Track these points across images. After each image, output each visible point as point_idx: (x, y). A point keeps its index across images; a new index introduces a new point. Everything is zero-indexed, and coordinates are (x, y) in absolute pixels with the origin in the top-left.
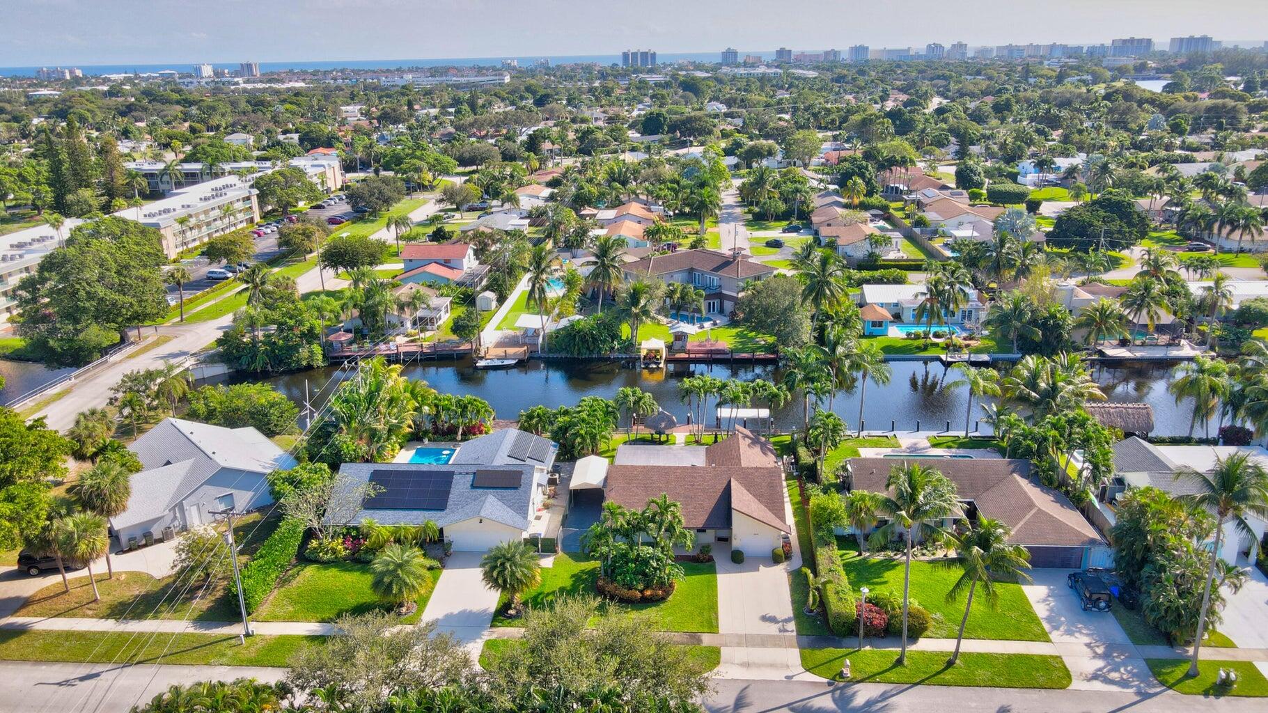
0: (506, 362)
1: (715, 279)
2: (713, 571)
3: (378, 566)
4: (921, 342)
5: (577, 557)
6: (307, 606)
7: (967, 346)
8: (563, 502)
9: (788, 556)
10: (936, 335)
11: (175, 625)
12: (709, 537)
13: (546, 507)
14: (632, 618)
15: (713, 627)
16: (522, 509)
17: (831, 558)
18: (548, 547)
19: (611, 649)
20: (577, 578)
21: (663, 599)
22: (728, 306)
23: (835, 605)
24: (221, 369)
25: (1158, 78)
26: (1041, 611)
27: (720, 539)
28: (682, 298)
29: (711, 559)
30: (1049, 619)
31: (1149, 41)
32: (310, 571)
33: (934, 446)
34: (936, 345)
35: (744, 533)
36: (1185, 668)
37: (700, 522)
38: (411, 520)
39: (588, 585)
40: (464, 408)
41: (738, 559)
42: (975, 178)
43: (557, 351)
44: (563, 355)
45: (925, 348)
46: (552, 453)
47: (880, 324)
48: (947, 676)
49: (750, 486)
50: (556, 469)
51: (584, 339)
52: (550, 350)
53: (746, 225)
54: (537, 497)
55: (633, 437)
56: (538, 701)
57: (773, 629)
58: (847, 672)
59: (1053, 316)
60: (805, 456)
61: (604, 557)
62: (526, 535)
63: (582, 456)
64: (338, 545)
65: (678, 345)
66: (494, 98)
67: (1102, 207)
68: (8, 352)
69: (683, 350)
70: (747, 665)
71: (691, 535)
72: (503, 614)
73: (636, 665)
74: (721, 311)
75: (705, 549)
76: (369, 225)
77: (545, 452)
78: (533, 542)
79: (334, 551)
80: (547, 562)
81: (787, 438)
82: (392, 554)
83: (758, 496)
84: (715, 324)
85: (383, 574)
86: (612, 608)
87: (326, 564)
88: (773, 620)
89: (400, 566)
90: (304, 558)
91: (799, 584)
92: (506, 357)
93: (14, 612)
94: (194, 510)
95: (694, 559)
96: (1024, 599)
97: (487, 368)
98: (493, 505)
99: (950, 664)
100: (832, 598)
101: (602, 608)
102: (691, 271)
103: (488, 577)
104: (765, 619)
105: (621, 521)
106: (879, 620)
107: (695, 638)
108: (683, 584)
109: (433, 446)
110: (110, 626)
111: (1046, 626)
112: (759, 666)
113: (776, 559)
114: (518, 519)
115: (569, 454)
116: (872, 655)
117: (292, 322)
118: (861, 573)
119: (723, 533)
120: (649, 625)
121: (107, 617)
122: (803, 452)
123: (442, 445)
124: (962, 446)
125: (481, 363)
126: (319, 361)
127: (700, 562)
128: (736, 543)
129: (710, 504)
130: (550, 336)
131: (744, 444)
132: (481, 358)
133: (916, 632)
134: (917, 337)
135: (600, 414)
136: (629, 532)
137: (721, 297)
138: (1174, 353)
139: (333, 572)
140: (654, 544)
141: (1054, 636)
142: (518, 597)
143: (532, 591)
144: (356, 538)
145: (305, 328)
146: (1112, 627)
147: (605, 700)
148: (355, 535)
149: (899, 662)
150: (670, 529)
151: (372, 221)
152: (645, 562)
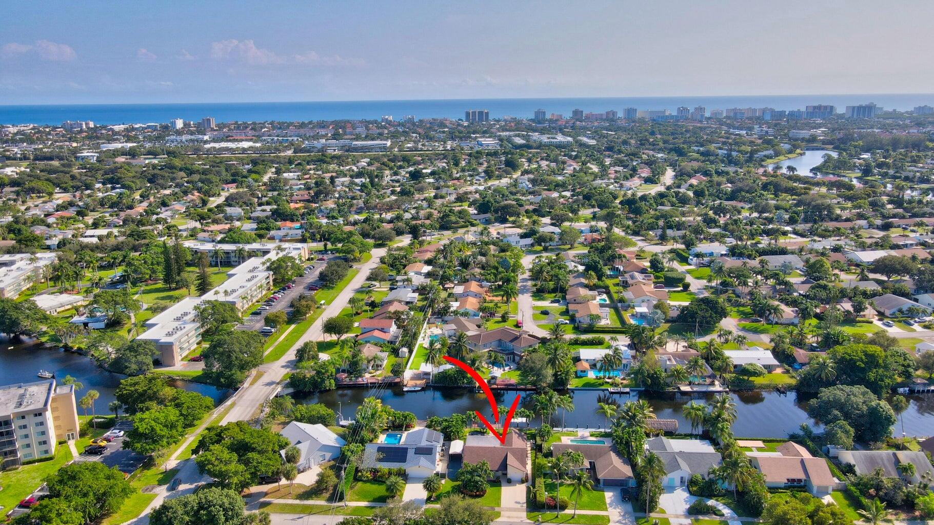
0: (417, 389)
1: (511, 345)
2: (500, 486)
3: (388, 483)
4: (601, 381)
5: (453, 480)
6: (361, 496)
7: (622, 383)
8: (446, 458)
9: (527, 481)
10: (609, 378)
11: (320, 502)
12: (500, 473)
13: (441, 460)
14: (472, 501)
15: (499, 505)
16: (433, 462)
17: (540, 482)
18: (443, 476)
19: (466, 509)
20: (453, 488)
21: (483, 496)
22: (517, 358)
23: (538, 498)
24: (291, 390)
25: (823, 149)
26: (608, 501)
27: (504, 474)
28: (495, 359)
29: (500, 481)
30: (609, 504)
31: (832, 108)
32: (360, 484)
33: (591, 435)
34: (607, 383)
35: (511, 473)
36: (645, 520)
37: (496, 468)
38: (395, 466)
39: (457, 490)
40: (406, 418)
41: (509, 482)
42: (660, 266)
43: (439, 383)
44: (441, 385)
45: (602, 385)
46: (442, 438)
47: (585, 371)
48: (571, 521)
49: (514, 454)
50: (444, 445)
51: (451, 379)
52: (436, 383)
53: (532, 296)
54: (438, 457)
55: (472, 430)
56: (447, 523)
57: (519, 506)
58: (540, 520)
59: (656, 373)
60: (539, 440)
61: (463, 481)
62: (435, 472)
63: (454, 440)
64: (368, 474)
65: (493, 381)
66: (384, 167)
67: (704, 303)
68: (190, 378)
69: (495, 384)
70: (509, 517)
71: (492, 473)
72: (429, 500)
73: (474, 514)
74: (514, 361)
75: (498, 478)
76: (331, 291)
77: (439, 438)
78: (437, 474)
79: (367, 477)
80: (443, 482)
81: (533, 431)
82: (393, 479)
83: (517, 459)
84: (510, 368)
85: (391, 486)
86: (467, 498)
87: (365, 482)
88: (519, 503)
89: (396, 483)
90: (357, 479)
91: (529, 491)
92: (416, 386)
93: (264, 497)
94: (312, 460)
95: (494, 482)
96: (604, 497)
97: (408, 391)
98: (423, 460)
99: (573, 517)
100: (538, 496)
101: (464, 498)
102: (500, 340)
103: (425, 487)
104: (516, 502)
105: (469, 469)
106: (552, 503)
107: (493, 509)
108: (490, 490)
109: (393, 433)
110: (297, 502)
111: (608, 506)
112: (512, 517)
113: (522, 482)
114: (432, 466)
115: (448, 438)
116: (549, 514)
117: (323, 371)
118: (551, 488)
119: (505, 472)
120: (478, 503)
121: (296, 499)
122: (538, 439)
123: (397, 432)
124: (602, 436)
125: (405, 389)
126: (333, 387)
127: (496, 483)
128: (509, 476)
129: (500, 462)
130: (436, 376)
131: (515, 436)
132: (406, 386)
133: (563, 507)
134: (600, 378)
135: (460, 422)
136: (472, 472)
137: (513, 354)
138: (712, 389)
139: (368, 484)
140: (480, 476)
141: (609, 509)
142: (434, 495)
143: (438, 493)
144: (374, 472)
145: (329, 374)
146: (629, 507)
147: (465, 522)
148: (375, 471)
149: (557, 517)
150: (486, 471)
151: (332, 288)
152: (477, 482)
